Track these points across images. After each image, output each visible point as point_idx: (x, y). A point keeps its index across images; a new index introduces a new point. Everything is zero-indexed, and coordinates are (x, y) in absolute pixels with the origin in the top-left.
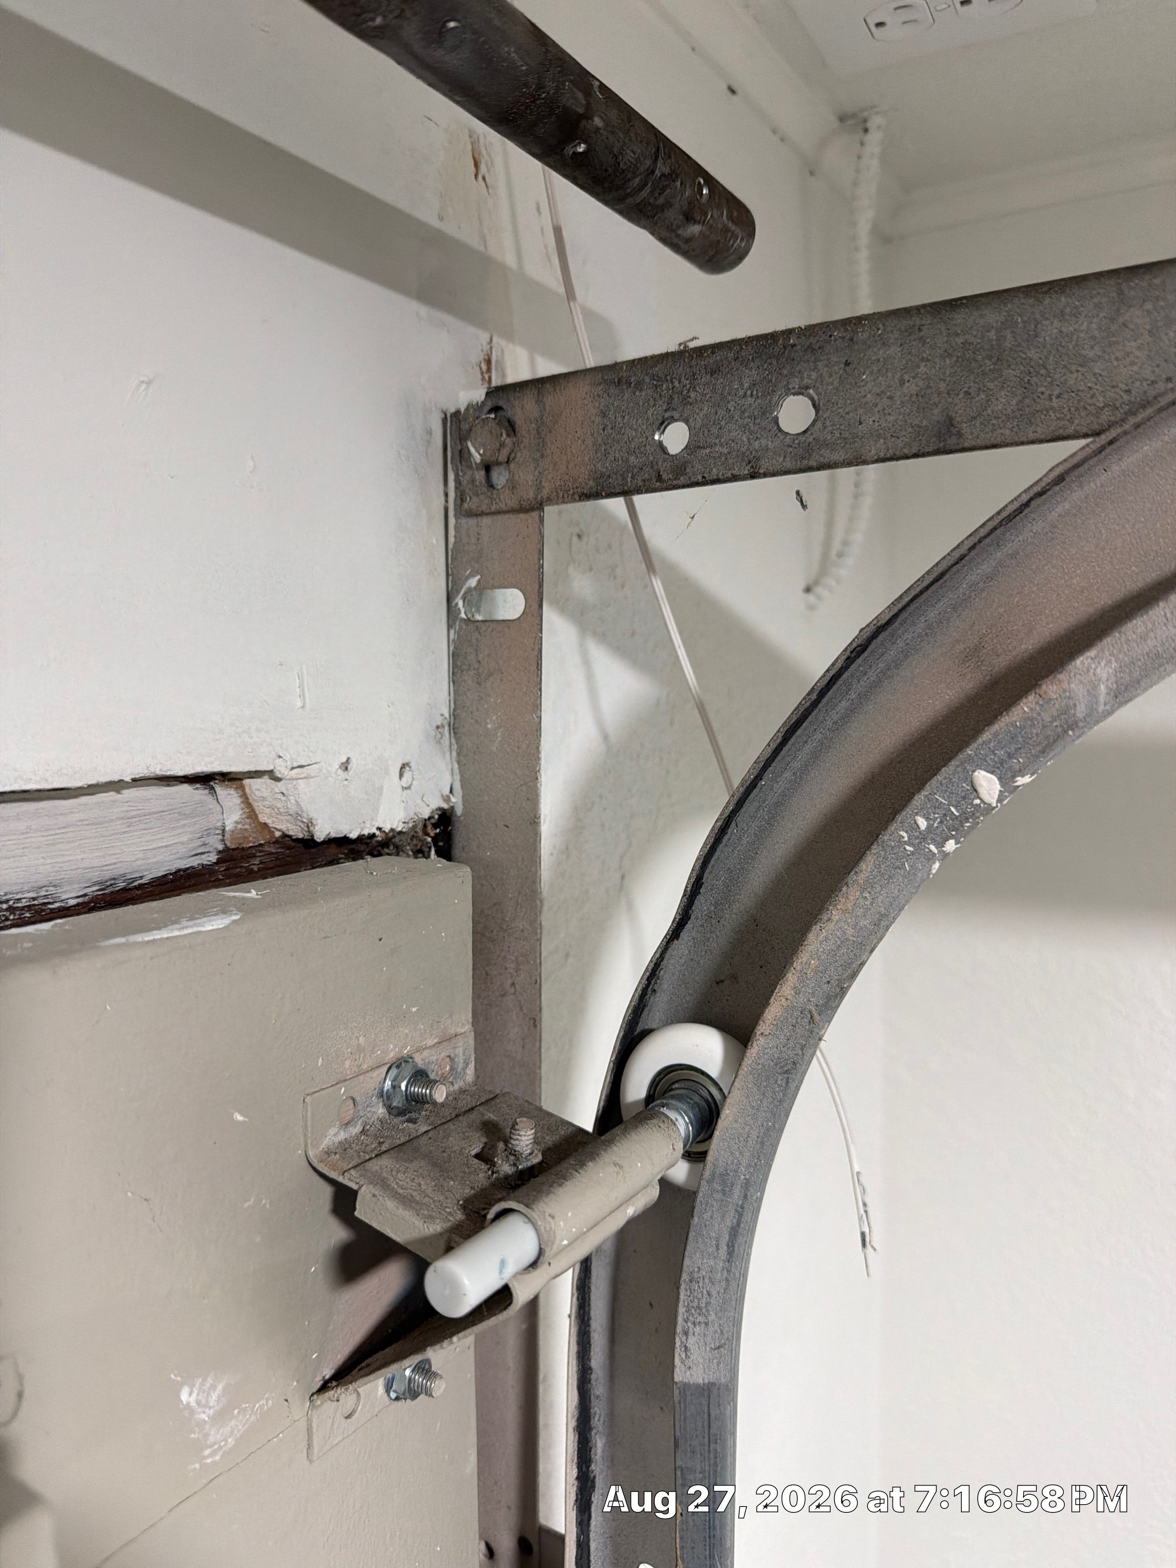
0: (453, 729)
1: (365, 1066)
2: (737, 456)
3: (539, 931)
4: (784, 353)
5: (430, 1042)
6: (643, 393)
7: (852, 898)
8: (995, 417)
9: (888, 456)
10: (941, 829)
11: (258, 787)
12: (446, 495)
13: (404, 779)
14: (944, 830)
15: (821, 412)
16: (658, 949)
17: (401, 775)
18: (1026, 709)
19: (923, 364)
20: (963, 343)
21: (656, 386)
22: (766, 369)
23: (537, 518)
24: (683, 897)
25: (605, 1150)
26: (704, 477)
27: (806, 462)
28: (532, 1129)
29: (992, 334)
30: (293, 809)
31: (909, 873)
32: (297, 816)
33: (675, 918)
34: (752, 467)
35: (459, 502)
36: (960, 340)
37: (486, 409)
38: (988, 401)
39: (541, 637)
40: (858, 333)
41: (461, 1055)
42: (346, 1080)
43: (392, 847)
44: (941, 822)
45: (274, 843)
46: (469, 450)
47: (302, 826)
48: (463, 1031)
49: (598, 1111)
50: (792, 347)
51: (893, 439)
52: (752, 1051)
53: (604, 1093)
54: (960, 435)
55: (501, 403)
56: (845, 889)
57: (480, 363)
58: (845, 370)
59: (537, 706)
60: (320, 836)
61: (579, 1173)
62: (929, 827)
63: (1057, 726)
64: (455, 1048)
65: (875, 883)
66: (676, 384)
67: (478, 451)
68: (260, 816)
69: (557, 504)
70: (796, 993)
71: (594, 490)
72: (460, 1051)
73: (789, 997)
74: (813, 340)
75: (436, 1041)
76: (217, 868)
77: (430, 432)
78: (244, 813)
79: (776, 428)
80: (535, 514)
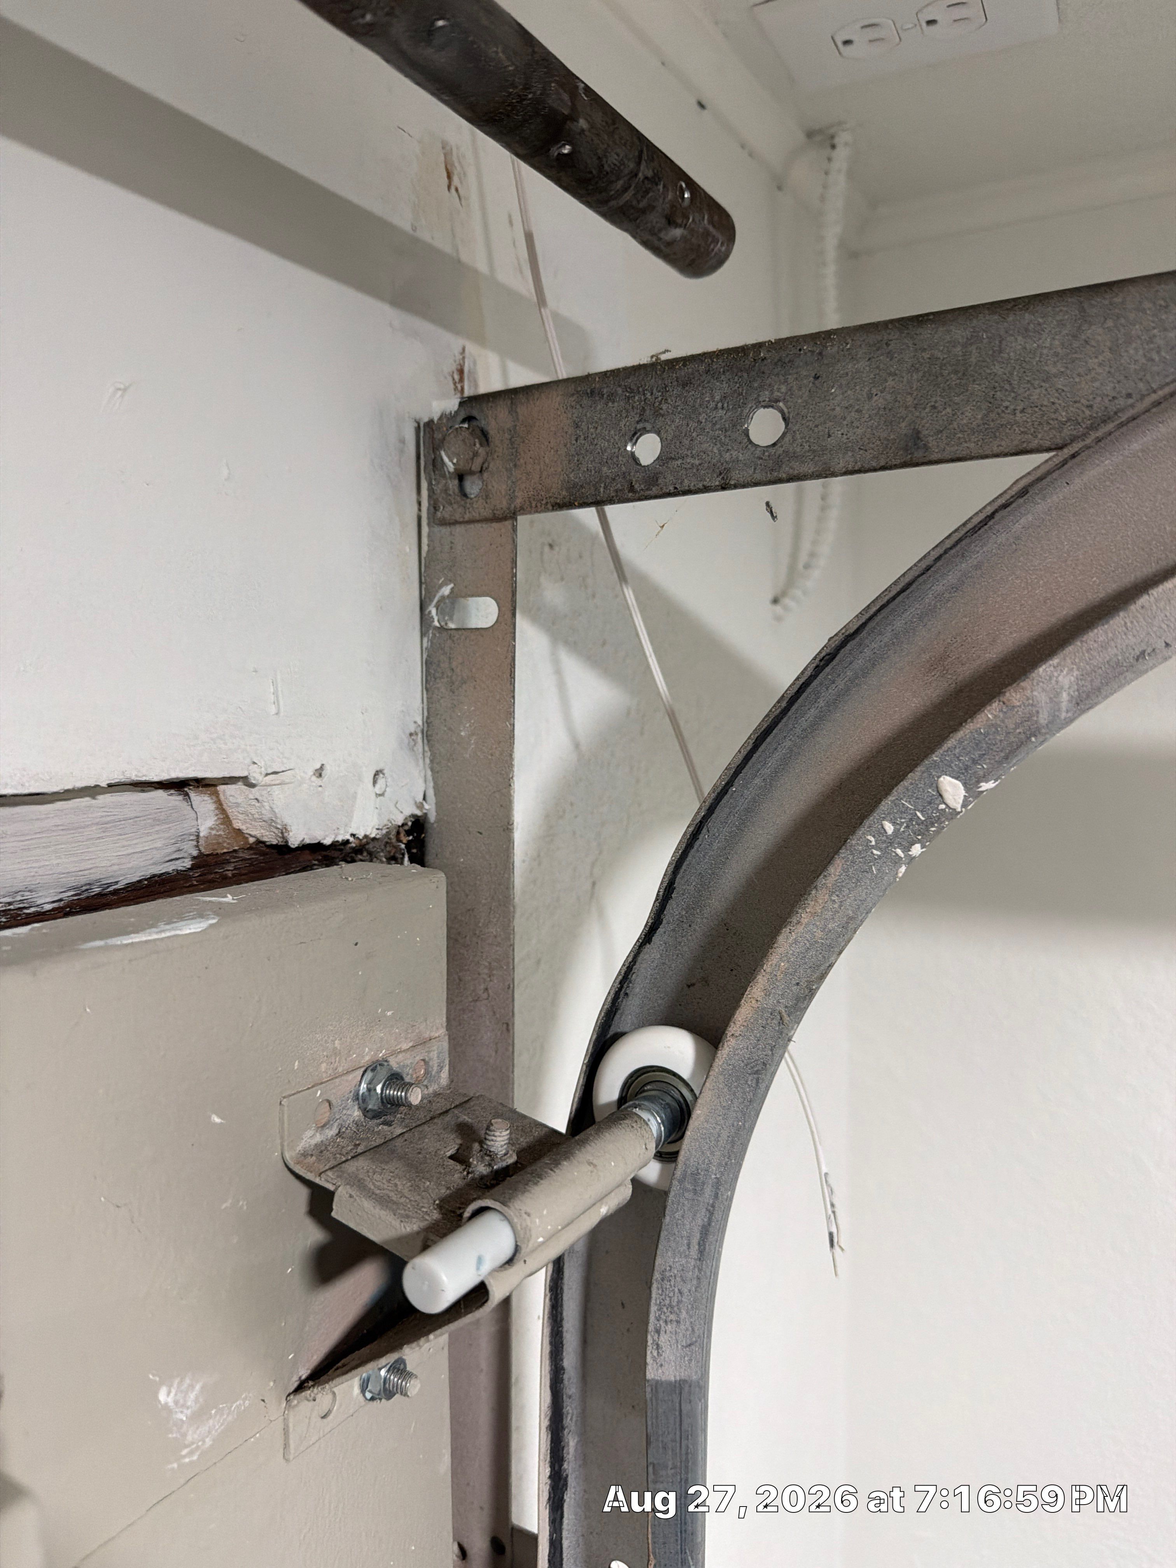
0: (427, 736)
1: (340, 1070)
2: (709, 468)
3: (512, 936)
4: (754, 366)
5: (405, 1046)
6: (616, 404)
7: (821, 901)
8: (961, 431)
9: (856, 468)
10: (907, 834)
11: (233, 793)
12: (419, 504)
13: (378, 786)
14: (910, 835)
15: (790, 425)
16: (630, 953)
17: (375, 782)
18: (990, 716)
19: (891, 378)
20: (930, 358)
21: (629, 398)
22: (736, 383)
23: (510, 527)
24: (655, 902)
25: (579, 1150)
26: (676, 488)
27: (776, 474)
28: (507, 1130)
29: (958, 350)
30: (267, 815)
31: (876, 877)
32: (270, 823)
33: (647, 922)
34: (723, 478)
35: (432, 509)
36: (926, 355)
37: (460, 418)
38: (953, 415)
39: (515, 645)
40: (827, 347)
41: (435, 1058)
42: (322, 1083)
43: (365, 854)
44: (908, 827)
45: (248, 849)
46: (442, 460)
47: (277, 832)
48: (437, 1035)
49: (571, 1113)
50: (763, 360)
51: (861, 452)
52: (723, 1052)
53: (577, 1095)
54: (926, 447)
55: (475, 413)
56: (814, 892)
57: (453, 372)
58: (813, 383)
59: (510, 714)
60: (294, 842)
61: (555, 1172)
62: (896, 831)
63: (1020, 733)
64: (429, 1052)
65: (842, 886)
66: (648, 395)
67: (451, 461)
68: (234, 822)
69: (530, 513)
70: (766, 995)
71: (567, 500)
72: (434, 1055)
73: (759, 999)
74: (783, 354)
75: (411, 1044)
76: (191, 874)
77: (402, 441)
78: (218, 819)
79: (746, 440)
80: (508, 523)
